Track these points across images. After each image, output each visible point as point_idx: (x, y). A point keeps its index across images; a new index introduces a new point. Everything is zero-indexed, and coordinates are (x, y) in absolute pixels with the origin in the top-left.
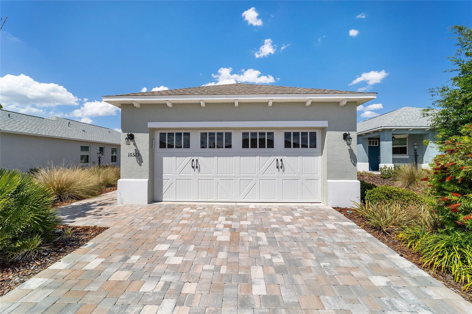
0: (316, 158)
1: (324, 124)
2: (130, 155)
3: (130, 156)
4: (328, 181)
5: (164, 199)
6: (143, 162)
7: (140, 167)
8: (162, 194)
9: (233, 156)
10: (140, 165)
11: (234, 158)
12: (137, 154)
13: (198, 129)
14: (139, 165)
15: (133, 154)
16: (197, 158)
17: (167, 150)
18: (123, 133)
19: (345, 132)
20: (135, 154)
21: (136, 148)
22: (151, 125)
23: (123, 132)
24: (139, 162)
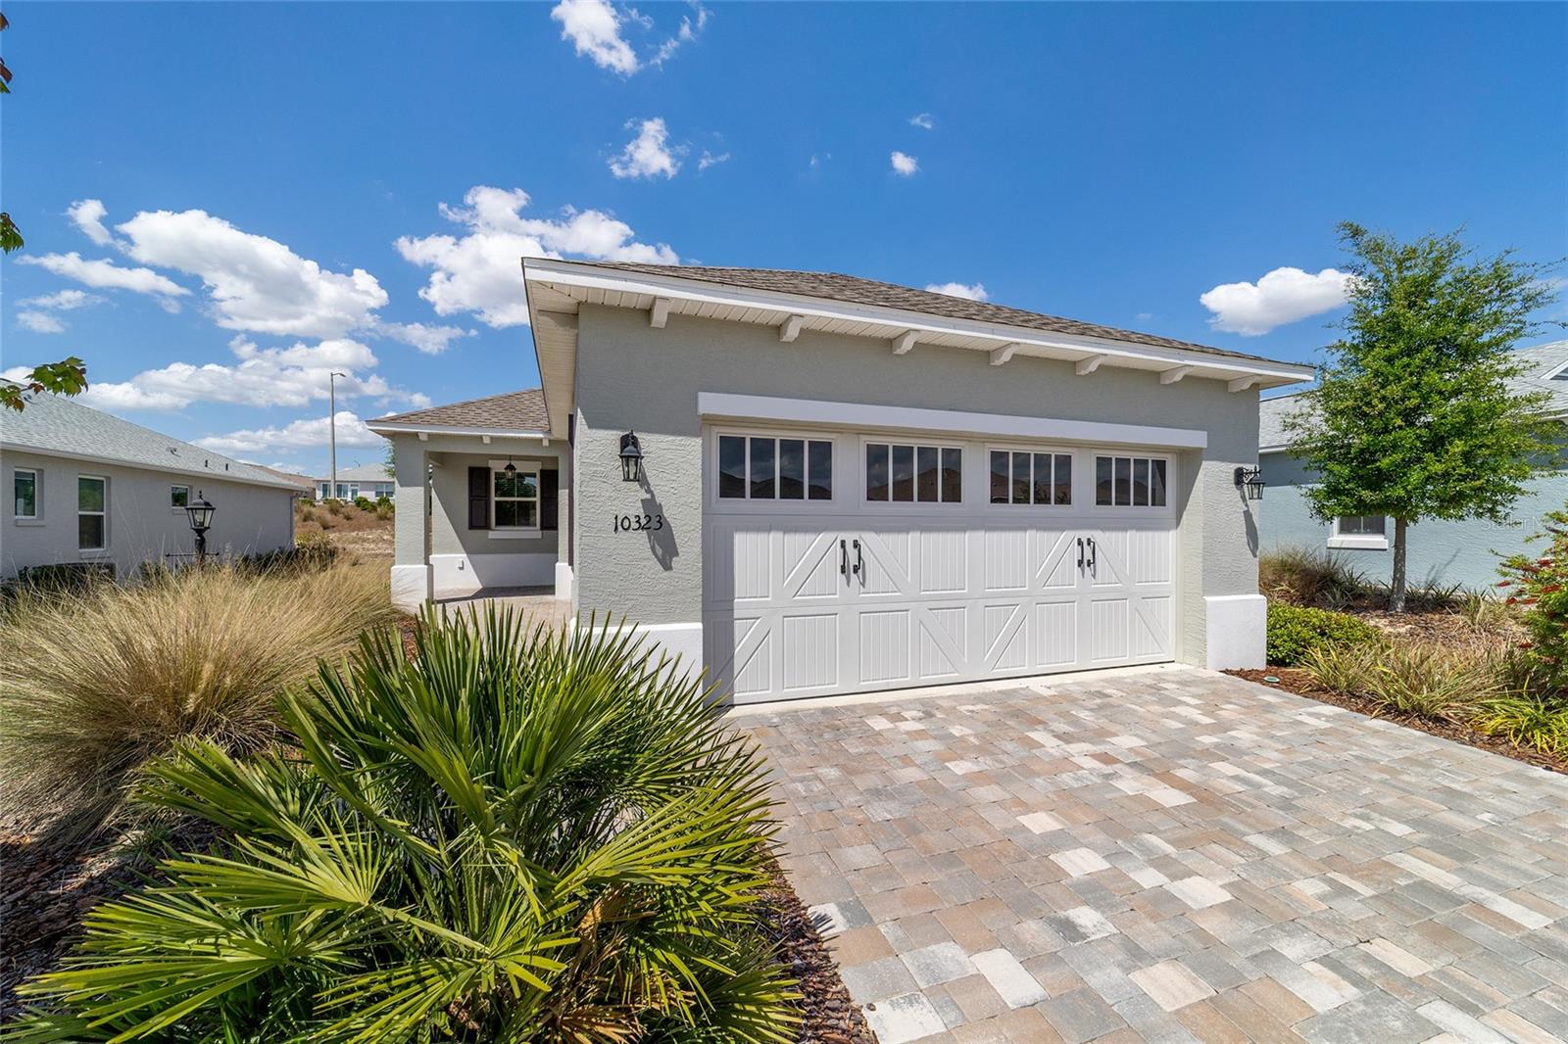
0: (1163, 534)
1: (1196, 439)
2: (621, 525)
3: (620, 528)
4: (1209, 599)
5: (738, 697)
6: (677, 554)
7: (666, 573)
8: (731, 678)
9: (964, 530)
10: (667, 567)
11: (967, 534)
12: (654, 523)
13: (859, 431)
14: (659, 567)
15: (633, 520)
16: (854, 536)
17: (747, 504)
18: (589, 431)
19: (1240, 465)
20: (643, 521)
21: (648, 496)
22: (711, 403)
23: (590, 427)
24: (660, 552)
